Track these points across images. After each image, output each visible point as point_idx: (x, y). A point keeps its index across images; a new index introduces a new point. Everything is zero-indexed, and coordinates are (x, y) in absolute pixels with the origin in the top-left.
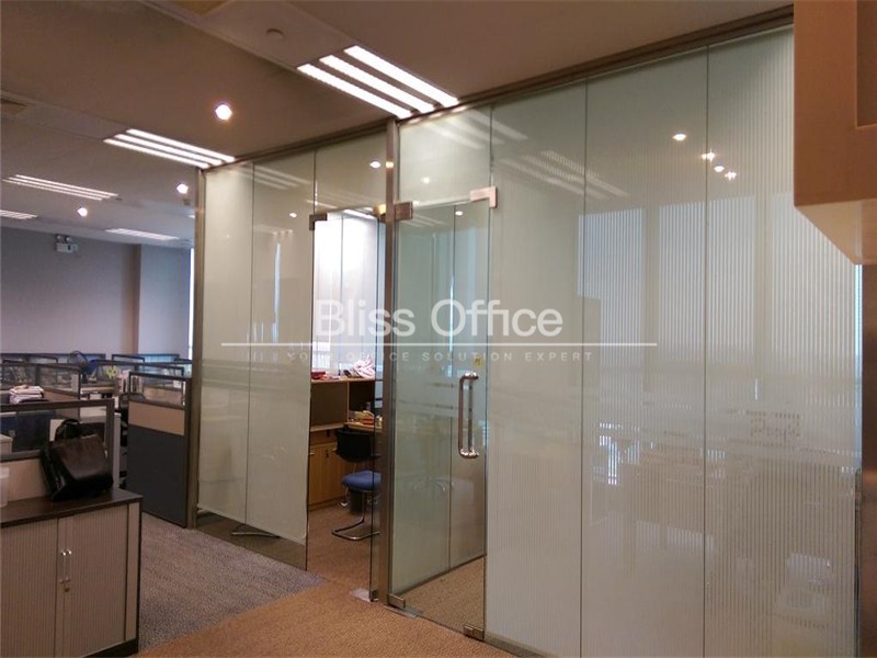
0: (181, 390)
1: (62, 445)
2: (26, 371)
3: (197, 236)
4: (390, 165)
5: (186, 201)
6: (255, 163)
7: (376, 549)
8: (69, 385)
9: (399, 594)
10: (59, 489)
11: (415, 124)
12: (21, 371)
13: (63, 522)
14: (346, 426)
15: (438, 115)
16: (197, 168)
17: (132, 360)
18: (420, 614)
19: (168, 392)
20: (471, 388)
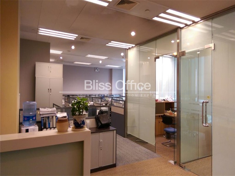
0: (122, 104)
1: (99, 116)
2: (90, 98)
3: (126, 65)
4: (178, 41)
5: (123, 57)
6: (140, 46)
7: (176, 150)
8: (99, 102)
9: (183, 164)
10: (99, 126)
11: (186, 28)
12: (89, 98)
13: (100, 133)
14: (164, 115)
15: (194, 24)
16: (126, 49)
17: (111, 96)
18: (190, 171)
19: (119, 104)
20: (206, 105)
